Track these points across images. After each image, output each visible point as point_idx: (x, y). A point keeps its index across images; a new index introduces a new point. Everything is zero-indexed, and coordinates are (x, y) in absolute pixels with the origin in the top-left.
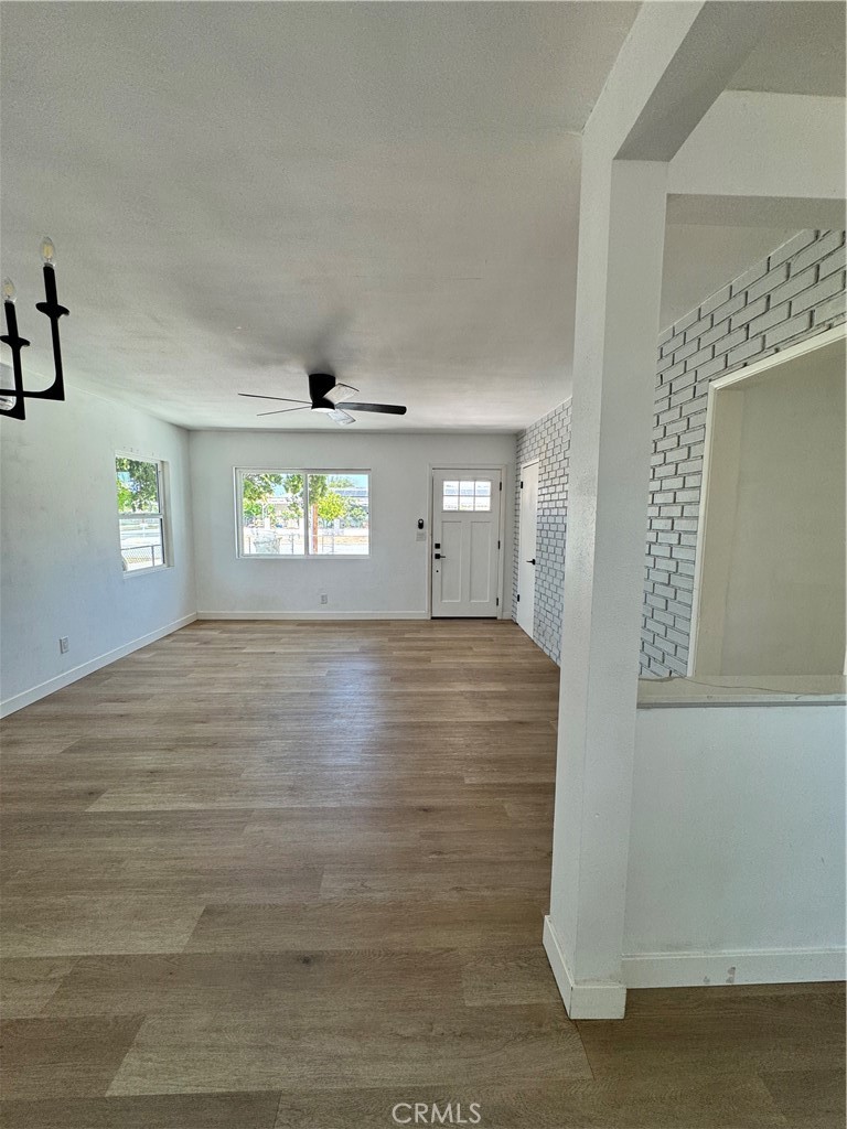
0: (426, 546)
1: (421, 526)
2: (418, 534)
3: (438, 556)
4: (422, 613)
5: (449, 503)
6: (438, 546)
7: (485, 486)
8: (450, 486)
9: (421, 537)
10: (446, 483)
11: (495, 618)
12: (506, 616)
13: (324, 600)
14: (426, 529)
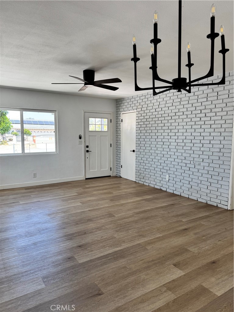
0: (83, 146)
1: (80, 138)
2: (79, 141)
3: (88, 151)
4: (82, 177)
5: (92, 128)
6: (87, 147)
7: (105, 121)
8: (92, 120)
9: (80, 143)
10: (90, 119)
11: (110, 176)
12: (114, 174)
13: (35, 175)
14: (83, 139)
